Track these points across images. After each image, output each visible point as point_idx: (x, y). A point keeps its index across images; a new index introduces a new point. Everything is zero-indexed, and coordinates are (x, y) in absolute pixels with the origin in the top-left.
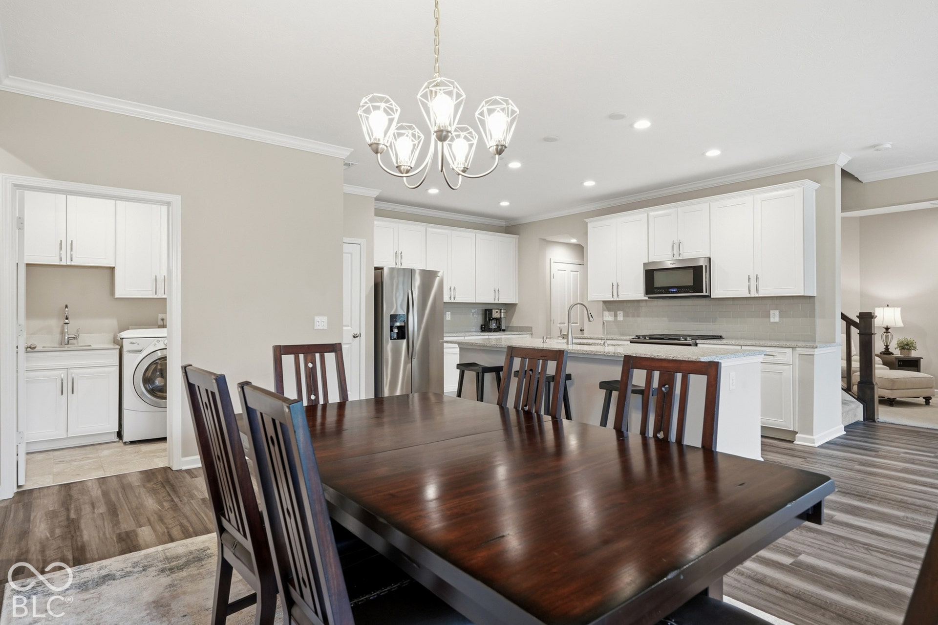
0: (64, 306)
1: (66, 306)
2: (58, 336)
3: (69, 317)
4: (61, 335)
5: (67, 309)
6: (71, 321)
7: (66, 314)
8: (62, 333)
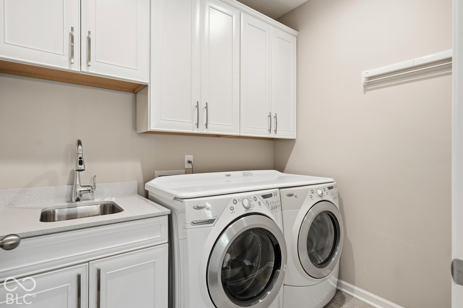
0: (76, 142)
1: (79, 143)
2: (65, 189)
3: (84, 160)
4: (70, 186)
5: (80, 147)
6: (87, 165)
7: (80, 156)
8: (72, 183)
